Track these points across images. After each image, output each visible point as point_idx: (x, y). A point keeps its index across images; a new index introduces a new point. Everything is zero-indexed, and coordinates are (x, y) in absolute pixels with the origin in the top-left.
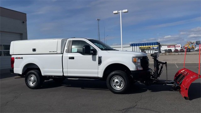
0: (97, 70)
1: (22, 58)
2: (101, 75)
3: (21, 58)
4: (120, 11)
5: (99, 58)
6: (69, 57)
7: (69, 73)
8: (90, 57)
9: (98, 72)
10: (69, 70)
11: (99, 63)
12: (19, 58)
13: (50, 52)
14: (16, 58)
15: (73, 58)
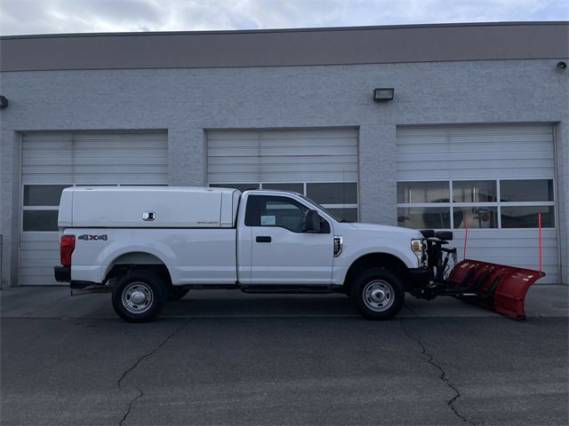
0: (329, 269)
1: (104, 238)
2: (339, 279)
5: (335, 239)
6: (258, 238)
7: (254, 277)
9: (333, 272)
10: (255, 269)
11: (335, 253)
12: (93, 238)
13: (199, 223)
14: (81, 238)
15: (267, 240)
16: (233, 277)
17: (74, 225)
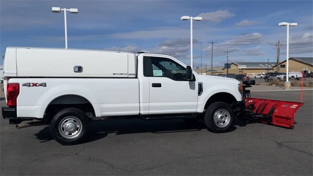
1: (44, 85)
2: (201, 110)
3: (41, 85)
4: (65, 9)
5: (199, 85)
6: (153, 84)
7: (151, 110)
8: (186, 84)
9: (197, 105)
11: (199, 93)
12: (35, 85)
13: (114, 74)
15: (159, 85)
16: (137, 110)
17: (18, 76)
